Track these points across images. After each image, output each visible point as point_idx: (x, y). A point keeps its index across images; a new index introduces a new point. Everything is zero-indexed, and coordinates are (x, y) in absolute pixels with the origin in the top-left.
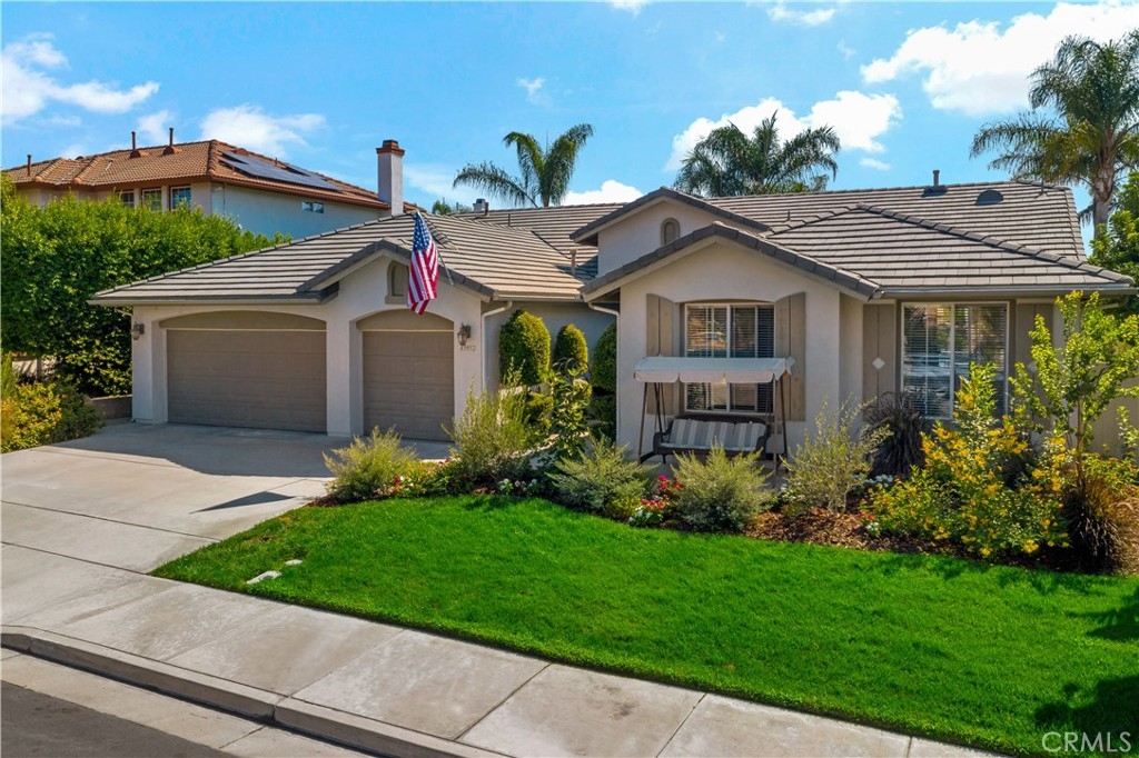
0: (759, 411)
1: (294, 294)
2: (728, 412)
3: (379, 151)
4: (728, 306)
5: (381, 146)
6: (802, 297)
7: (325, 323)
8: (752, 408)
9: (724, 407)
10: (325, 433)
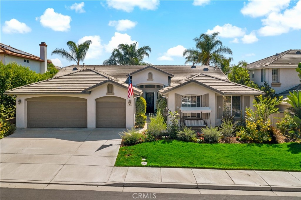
0: (197, 117)
1: (81, 92)
2: (191, 118)
3: (40, 45)
4: (191, 96)
5: (41, 44)
6: (208, 95)
7: (87, 99)
8: (195, 117)
9: (190, 117)
10: (87, 127)
